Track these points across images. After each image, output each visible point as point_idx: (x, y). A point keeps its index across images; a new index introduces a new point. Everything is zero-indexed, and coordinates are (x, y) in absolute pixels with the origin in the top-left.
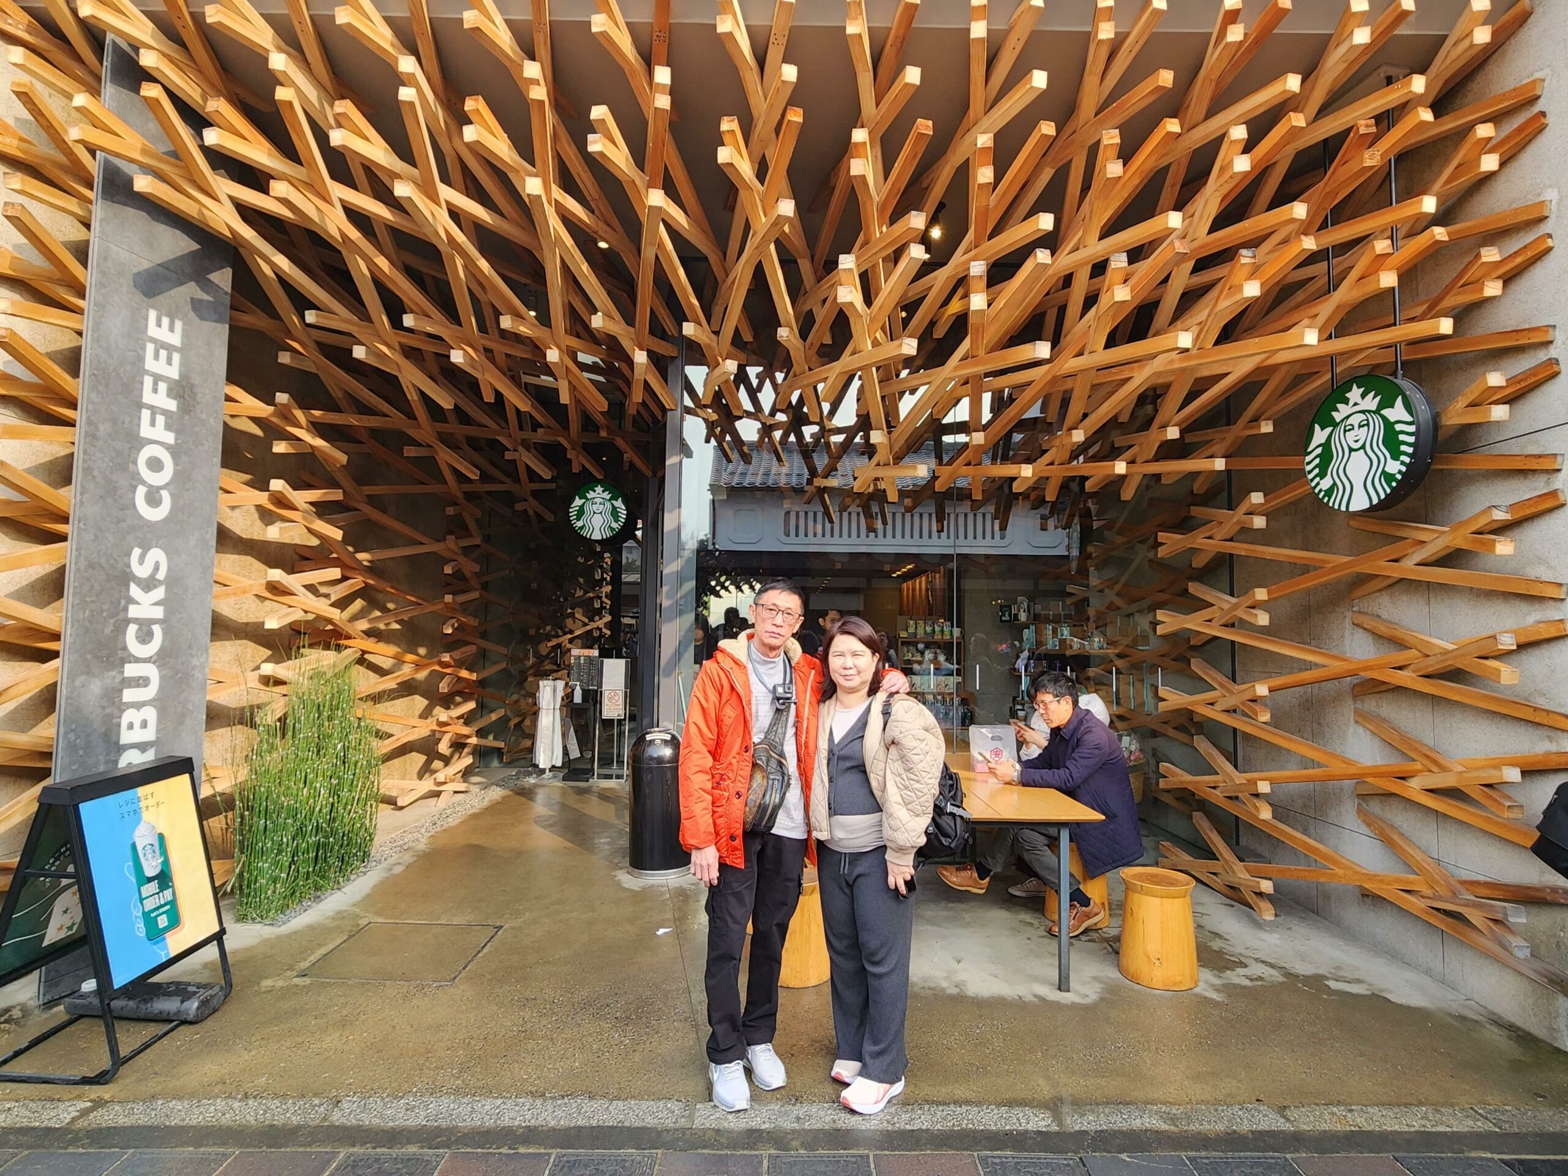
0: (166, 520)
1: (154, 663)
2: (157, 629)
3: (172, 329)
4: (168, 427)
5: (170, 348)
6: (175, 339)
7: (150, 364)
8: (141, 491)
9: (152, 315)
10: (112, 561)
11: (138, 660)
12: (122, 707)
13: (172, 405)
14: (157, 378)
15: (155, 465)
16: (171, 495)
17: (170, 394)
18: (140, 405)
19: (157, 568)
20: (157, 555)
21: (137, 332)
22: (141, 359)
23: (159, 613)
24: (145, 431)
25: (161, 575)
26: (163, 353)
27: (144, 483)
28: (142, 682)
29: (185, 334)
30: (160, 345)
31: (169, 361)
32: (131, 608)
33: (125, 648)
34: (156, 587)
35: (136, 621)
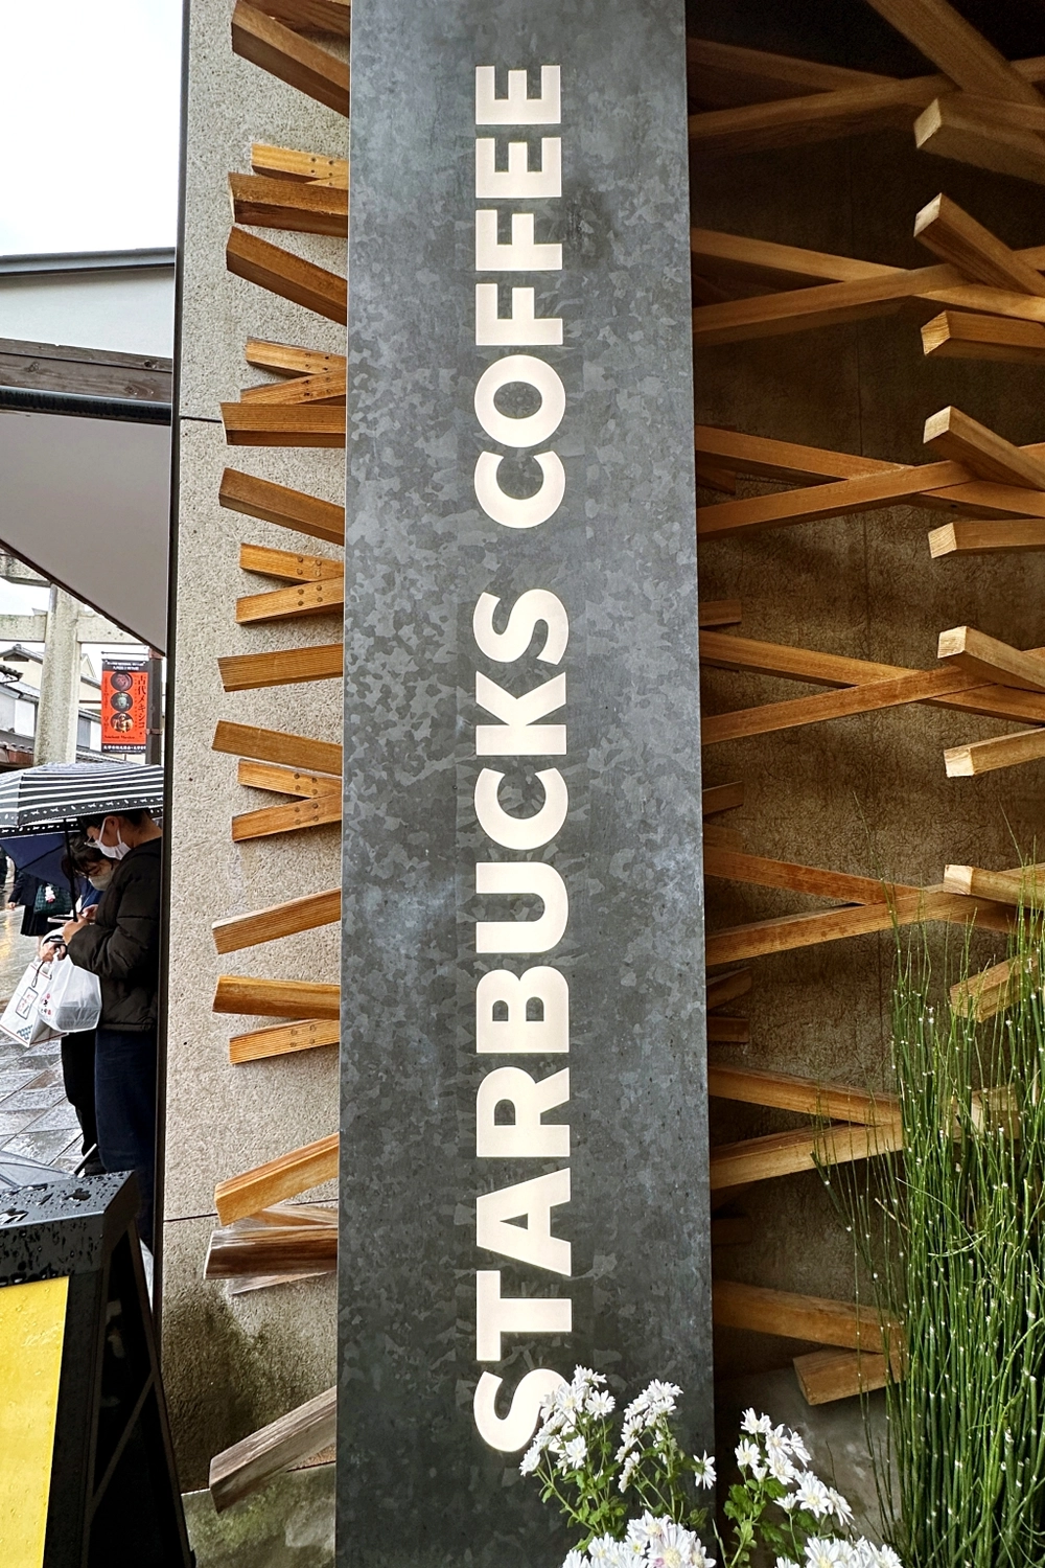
0: (555, 522)
1: (551, 863)
2: (552, 782)
3: (534, 91)
4: (543, 309)
5: (531, 136)
6: (547, 110)
7: (489, 183)
8: (488, 466)
9: (485, 76)
10: (428, 631)
11: (509, 855)
12: (478, 966)
13: (550, 258)
14: (506, 209)
15: (519, 400)
16: (565, 461)
17: (543, 234)
19: (540, 635)
20: (536, 605)
22: (465, 175)
23: (554, 741)
25: (552, 653)
26: (518, 151)
27: (494, 447)
28: (525, 907)
31: (534, 163)
32: (482, 731)
33: (474, 826)
34: (539, 681)
35: (496, 762)
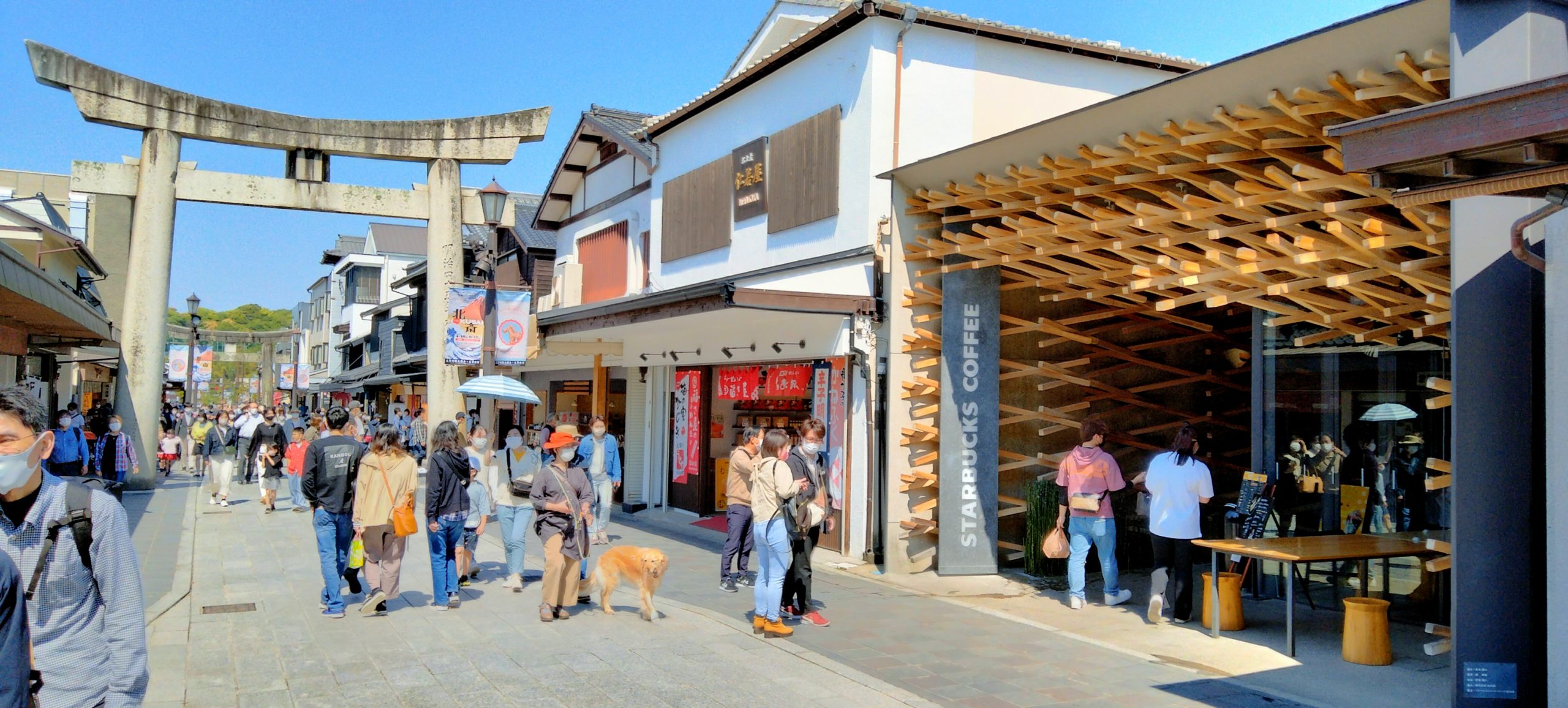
0: (977, 391)
2: (975, 436)
3: (974, 310)
4: (975, 351)
5: (973, 318)
6: (976, 313)
7: (966, 327)
8: (965, 380)
13: (976, 342)
14: (969, 332)
15: (970, 368)
16: (979, 380)
17: (975, 337)
18: (962, 345)
19: (973, 410)
20: (973, 405)
21: (960, 315)
22: (962, 326)
23: (975, 429)
24: (966, 355)
25: (975, 414)
26: (971, 321)
27: (966, 376)
29: (981, 311)
30: (969, 318)
31: (974, 324)
33: (962, 444)
34: (973, 418)
